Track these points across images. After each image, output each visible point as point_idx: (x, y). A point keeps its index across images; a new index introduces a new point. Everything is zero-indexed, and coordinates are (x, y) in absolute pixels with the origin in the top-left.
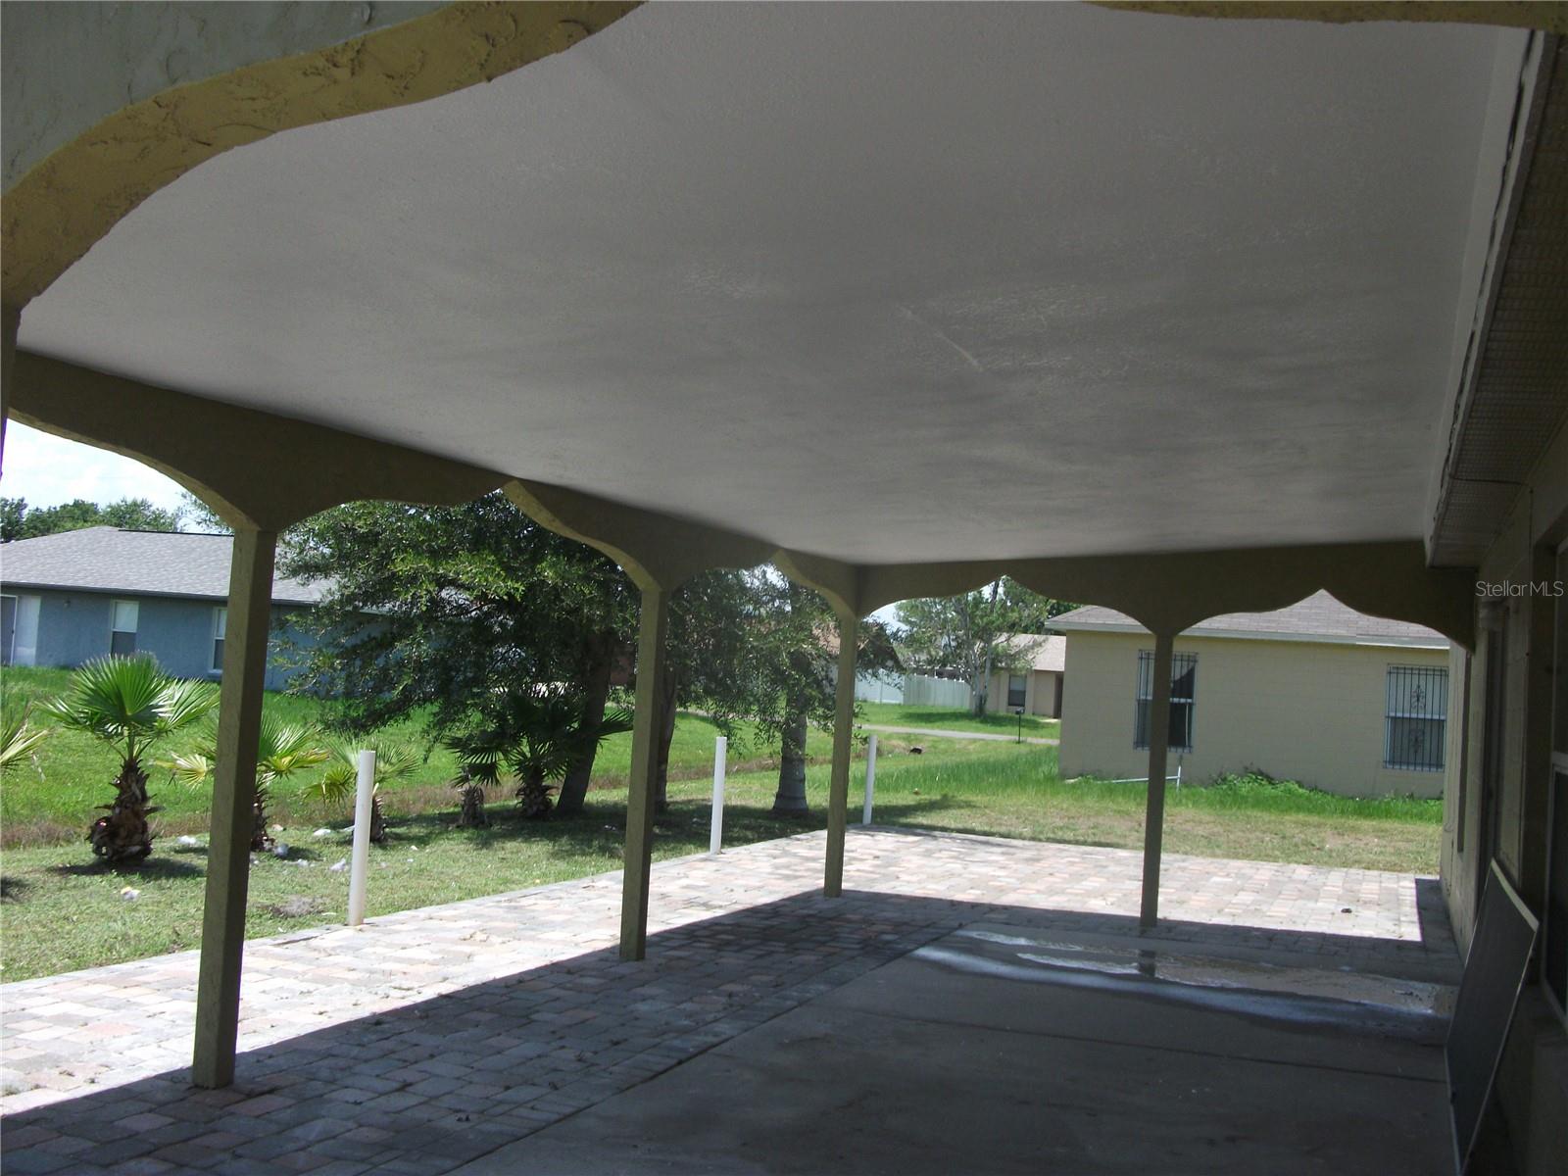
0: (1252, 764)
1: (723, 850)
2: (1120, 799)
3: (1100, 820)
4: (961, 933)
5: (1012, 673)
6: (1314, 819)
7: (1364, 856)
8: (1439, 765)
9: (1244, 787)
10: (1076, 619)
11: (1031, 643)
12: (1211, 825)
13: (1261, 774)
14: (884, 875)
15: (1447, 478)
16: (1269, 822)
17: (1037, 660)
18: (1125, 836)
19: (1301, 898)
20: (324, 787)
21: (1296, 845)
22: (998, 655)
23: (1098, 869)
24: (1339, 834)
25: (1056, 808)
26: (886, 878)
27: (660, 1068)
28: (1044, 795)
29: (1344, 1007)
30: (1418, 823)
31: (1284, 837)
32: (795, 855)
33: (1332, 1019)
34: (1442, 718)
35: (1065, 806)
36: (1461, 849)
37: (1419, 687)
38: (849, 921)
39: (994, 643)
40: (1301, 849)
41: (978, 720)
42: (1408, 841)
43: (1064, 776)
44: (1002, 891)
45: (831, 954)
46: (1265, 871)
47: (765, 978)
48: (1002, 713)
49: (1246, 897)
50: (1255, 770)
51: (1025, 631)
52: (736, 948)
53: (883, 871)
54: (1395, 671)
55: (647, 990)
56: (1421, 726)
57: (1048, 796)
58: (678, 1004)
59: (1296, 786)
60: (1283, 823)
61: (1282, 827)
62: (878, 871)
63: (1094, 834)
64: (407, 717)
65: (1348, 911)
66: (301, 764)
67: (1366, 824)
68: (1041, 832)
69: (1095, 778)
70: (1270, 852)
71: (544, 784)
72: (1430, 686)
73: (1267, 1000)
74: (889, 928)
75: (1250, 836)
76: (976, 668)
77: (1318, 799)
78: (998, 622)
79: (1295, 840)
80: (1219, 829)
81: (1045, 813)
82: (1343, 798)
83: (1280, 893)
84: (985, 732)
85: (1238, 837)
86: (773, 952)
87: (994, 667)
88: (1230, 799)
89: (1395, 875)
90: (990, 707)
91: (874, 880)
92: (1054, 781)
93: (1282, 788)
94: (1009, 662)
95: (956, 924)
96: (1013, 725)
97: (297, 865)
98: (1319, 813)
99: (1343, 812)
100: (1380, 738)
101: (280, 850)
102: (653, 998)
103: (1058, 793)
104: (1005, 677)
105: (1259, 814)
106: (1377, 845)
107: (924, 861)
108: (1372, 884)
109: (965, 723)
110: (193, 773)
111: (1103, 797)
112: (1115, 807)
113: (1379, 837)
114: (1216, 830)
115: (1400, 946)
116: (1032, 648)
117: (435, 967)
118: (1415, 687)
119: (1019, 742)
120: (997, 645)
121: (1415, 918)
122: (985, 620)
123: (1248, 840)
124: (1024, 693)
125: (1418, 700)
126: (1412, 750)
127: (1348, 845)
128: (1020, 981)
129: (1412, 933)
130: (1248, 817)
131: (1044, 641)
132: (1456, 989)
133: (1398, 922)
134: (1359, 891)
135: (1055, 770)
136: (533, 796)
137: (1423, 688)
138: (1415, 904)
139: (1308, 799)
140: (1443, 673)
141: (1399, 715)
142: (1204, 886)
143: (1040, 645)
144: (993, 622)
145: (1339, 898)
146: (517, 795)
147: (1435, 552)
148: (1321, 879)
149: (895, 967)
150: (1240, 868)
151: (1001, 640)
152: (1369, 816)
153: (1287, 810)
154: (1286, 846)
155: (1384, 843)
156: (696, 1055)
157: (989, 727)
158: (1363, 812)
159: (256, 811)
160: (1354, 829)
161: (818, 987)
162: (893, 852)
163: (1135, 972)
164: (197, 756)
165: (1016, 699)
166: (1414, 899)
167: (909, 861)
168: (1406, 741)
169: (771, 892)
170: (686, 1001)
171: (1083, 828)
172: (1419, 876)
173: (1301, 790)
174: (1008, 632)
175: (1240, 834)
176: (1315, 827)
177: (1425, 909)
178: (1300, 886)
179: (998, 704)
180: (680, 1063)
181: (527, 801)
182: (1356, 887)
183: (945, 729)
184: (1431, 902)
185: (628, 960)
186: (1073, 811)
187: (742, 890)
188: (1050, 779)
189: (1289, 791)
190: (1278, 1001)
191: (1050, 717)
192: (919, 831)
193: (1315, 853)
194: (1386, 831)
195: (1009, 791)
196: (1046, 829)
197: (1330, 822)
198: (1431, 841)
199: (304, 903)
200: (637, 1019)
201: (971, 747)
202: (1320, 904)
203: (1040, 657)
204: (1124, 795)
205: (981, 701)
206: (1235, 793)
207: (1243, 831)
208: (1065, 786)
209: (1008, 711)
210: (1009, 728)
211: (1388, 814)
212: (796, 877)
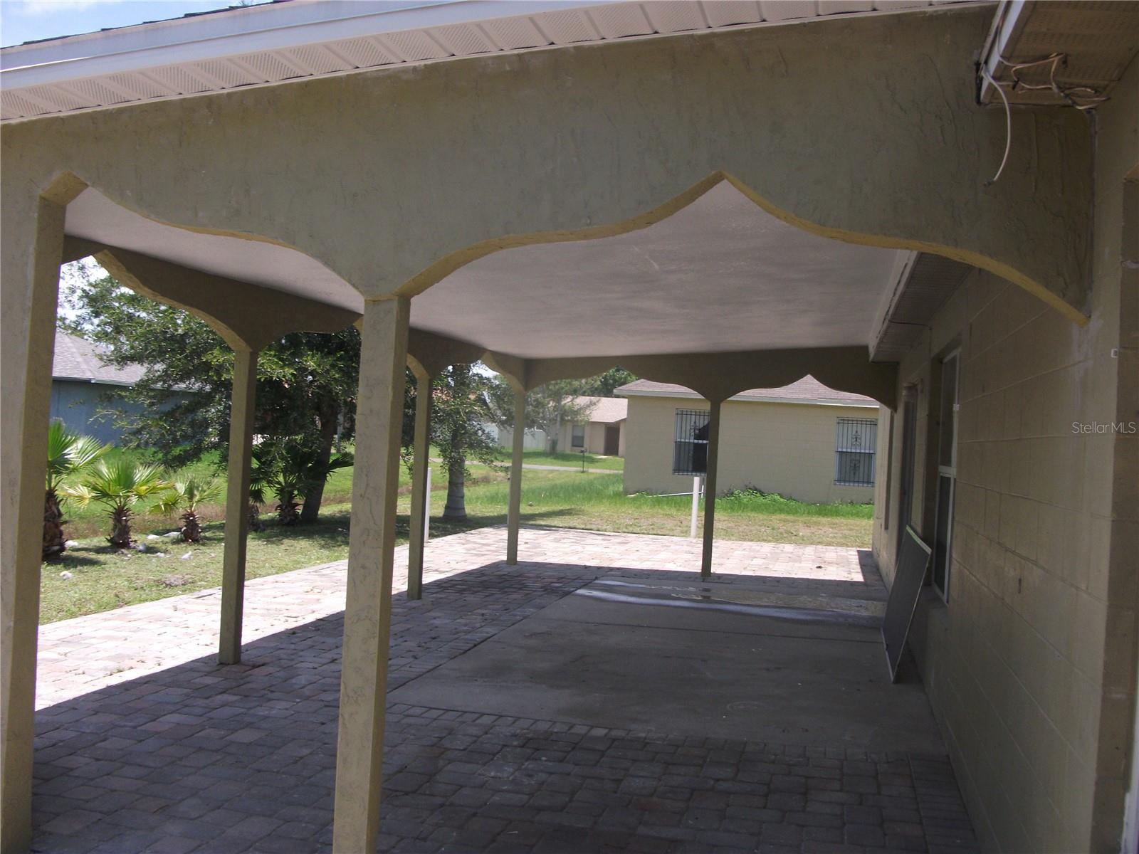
0: (750, 483)
1: (430, 541)
2: (665, 507)
3: (655, 520)
4: (596, 582)
5: (575, 424)
6: (790, 517)
7: (824, 539)
8: (869, 481)
9: (745, 498)
10: (634, 388)
11: (589, 403)
12: (726, 522)
13: (756, 490)
14: (536, 553)
15: (887, 322)
16: (763, 520)
17: (592, 415)
18: (673, 530)
19: (790, 561)
20: (162, 506)
21: (781, 533)
22: (565, 411)
23: (665, 548)
24: (807, 526)
25: (627, 512)
26: (538, 554)
27: (467, 648)
28: (615, 505)
29: (825, 612)
30: (857, 519)
31: (773, 529)
32: (475, 543)
33: (820, 618)
34: (871, 452)
35: (630, 512)
36: (886, 528)
37: (857, 432)
38: (529, 577)
39: (563, 403)
40: (785, 535)
41: (552, 457)
42: (851, 530)
43: (626, 492)
44: (611, 560)
45: (528, 594)
46: (767, 548)
47: (495, 607)
48: (568, 452)
49: (760, 561)
50: (751, 486)
51: (583, 394)
52: (471, 592)
53: (534, 550)
54: (843, 422)
55: (433, 614)
56: (858, 458)
57: (618, 505)
58: (455, 620)
59: (779, 497)
60: (771, 520)
61: (771, 522)
62: (531, 550)
63: (653, 529)
64: (199, 460)
65: (820, 567)
66: (153, 491)
67: (823, 520)
68: (618, 528)
69: (648, 494)
70: (765, 538)
71: (293, 502)
72: (864, 432)
73: (784, 610)
74: (555, 580)
75: (753, 528)
76: (550, 420)
77: (793, 505)
78: (567, 388)
79: (782, 530)
80: (732, 524)
81: (618, 517)
82: (808, 505)
83: (778, 559)
84: (558, 465)
85: (745, 529)
86: (493, 594)
87: (562, 419)
88: (736, 506)
89: (844, 549)
90: (559, 448)
91: (531, 556)
92: (620, 496)
93: (770, 498)
94: (573, 416)
95: (594, 578)
96: (580, 460)
97: (157, 557)
98: (794, 514)
99: (809, 513)
100: (831, 466)
101: (141, 548)
102: (439, 617)
103: (625, 504)
104: (569, 426)
105: (756, 515)
106: (832, 533)
107: (556, 545)
108: (831, 553)
109: (543, 459)
110: (81, 498)
111: (655, 506)
112: (662, 512)
113: (832, 528)
114: (729, 525)
115: (853, 584)
116: (588, 406)
117: (301, 607)
118: (854, 432)
119: (583, 472)
120: (565, 404)
121: (860, 570)
122: (557, 387)
123: (751, 531)
124: (583, 437)
125: (856, 440)
126: (852, 472)
127: (813, 533)
128: (641, 604)
129: (858, 577)
130: (749, 517)
131: (598, 401)
132: (886, 604)
133: (849, 573)
134: (824, 557)
135: (621, 488)
136: (286, 511)
137: (859, 433)
138: (858, 563)
139: (786, 505)
140: (874, 423)
141: (844, 450)
142: (731, 556)
143: (595, 404)
144: (563, 388)
145: (813, 561)
146: (276, 510)
147: (875, 355)
148: (801, 551)
149: (567, 599)
150: (752, 546)
151: (567, 400)
152: (826, 515)
153: (774, 512)
154: (775, 534)
155: (836, 531)
156: (481, 642)
157: (560, 462)
158: (821, 513)
159: (124, 523)
160: (816, 523)
161: (529, 611)
162: (535, 540)
163: (700, 598)
164: (80, 486)
165: (578, 442)
166: (858, 561)
167: (547, 545)
168: (848, 468)
169: (473, 563)
170: (458, 619)
171: (644, 523)
172: (859, 549)
173: (782, 500)
174: (572, 395)
175: (745, 527)
176: (792, 522)
177: (864, 565)
178: (790, 555)
179: (565, 446)
180: (475, 646)
181: (283, 513)
182: (822, 555)
183: (530, 464)
184: (867, 561)
185: (413, 599)
186: (636, 515)
187: (455, 562)
188: (616, 495)
189: (774, 500)
190: (788, 610)
191: (601, 454)
192: (545, 528)
193: (793, 538)
194: (837, 524)
195: (592, 503)
196: (621, 526)
197: (801, 519)
198: (865, 529)
199: (177, 578)
200: (436, 627)
201: (550, 476)
202: (802, 565)
203: (594, 413)
204: (667, 504)
205: (554, 444)
206: (740, 502)
207: (747, 525)
208: (628, 498)
209: (572, 451)
210: (575, 463)
211: (837, 513)
212: (483, 555)
